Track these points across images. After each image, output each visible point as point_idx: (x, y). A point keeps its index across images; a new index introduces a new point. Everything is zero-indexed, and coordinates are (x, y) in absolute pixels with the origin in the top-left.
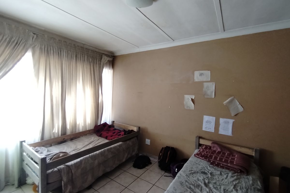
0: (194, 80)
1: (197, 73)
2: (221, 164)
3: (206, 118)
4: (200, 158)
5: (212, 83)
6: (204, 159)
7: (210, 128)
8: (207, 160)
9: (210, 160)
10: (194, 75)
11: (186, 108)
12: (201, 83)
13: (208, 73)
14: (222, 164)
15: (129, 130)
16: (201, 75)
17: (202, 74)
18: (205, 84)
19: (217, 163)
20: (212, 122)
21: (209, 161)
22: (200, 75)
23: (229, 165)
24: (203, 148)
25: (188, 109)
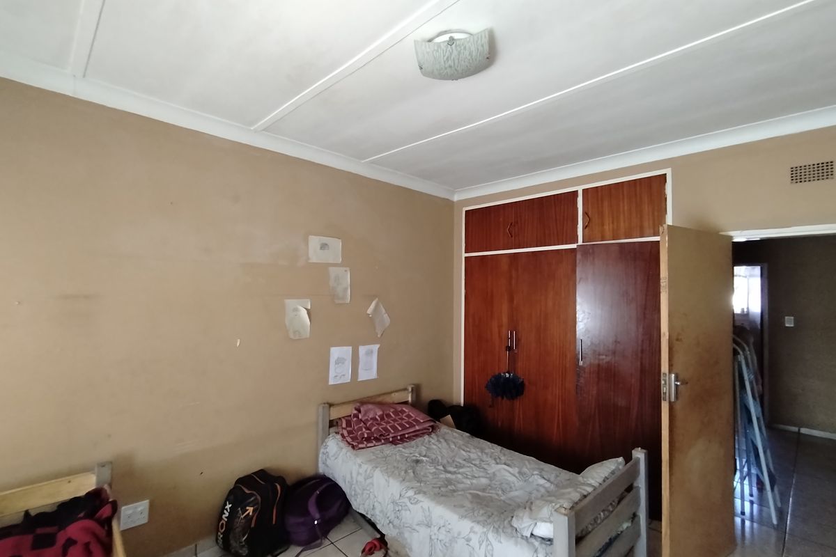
0: (308, 259)
1: (315, 242)
2: (404, 434)
3: (336, 352)
4: (369, 445)
5: (345, 269)
6: (377, 444)
7: (344, 375)
8: (383, 441)
9: (388, 437)
10: (307, 244)
11: (292, 336)
12: (323, 268)
13: (337, 245)
14: (407, 434)
15: (27, 513)
16: (324, 246)
17: (326, 245)
18: (332, 269)
19: (400, 436)
20: (345, 360)
21: (387, 441)
22: (321, 248)
23: (417, 428)
24: (344, 425)
25: (297, 338)
